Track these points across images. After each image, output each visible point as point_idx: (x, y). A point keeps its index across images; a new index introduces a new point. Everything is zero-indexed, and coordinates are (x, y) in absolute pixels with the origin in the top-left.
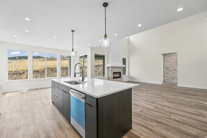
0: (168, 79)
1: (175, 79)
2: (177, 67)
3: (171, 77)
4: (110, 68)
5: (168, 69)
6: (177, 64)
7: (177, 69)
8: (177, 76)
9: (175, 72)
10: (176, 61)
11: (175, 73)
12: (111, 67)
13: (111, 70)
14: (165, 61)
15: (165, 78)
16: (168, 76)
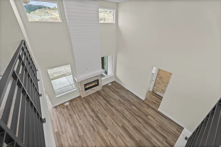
0: (158, 90)
3: (162, 90)
5: (162, 79)
13: (81, 83)
15: (155, 88)
16: (158, 87)
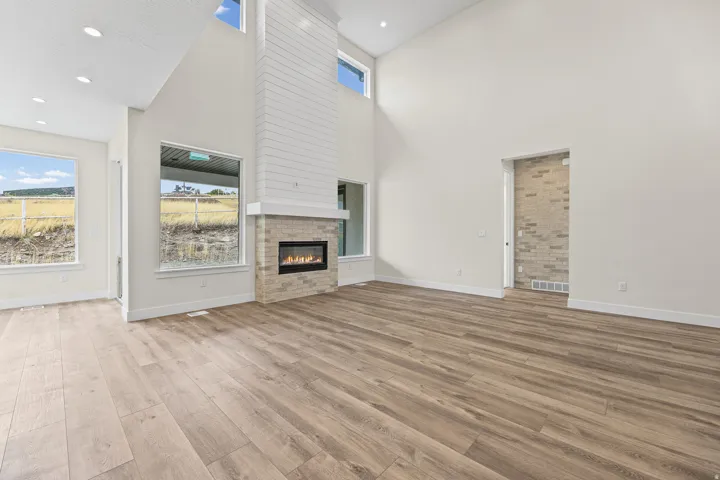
0: (534, 274)
1: (559, 271)
2: (567, 219)
3: (546, 266)
4: (262, 222)
5: (532, 229)
6: (567, 208)
7: (567, 228)
8: (567, 260)
9: (561, 241)
10: (566, 196)
11: (559, 248)
12: (268, 217)
13: (268, 232)
14: (522, 194)
15: (520, 269)
16: (531, 262)
